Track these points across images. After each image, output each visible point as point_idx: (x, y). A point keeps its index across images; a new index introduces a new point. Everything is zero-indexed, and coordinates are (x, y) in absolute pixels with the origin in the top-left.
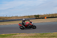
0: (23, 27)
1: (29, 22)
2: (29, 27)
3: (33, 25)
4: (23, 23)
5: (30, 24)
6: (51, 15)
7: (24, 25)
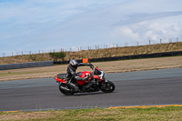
0: (69, 87)
1: (92, 71)
2: (92, 86)
3: (103, 81)
4: (70, 75)
5: (95, 76)
6: (102, 51)
7: (74, 81)
